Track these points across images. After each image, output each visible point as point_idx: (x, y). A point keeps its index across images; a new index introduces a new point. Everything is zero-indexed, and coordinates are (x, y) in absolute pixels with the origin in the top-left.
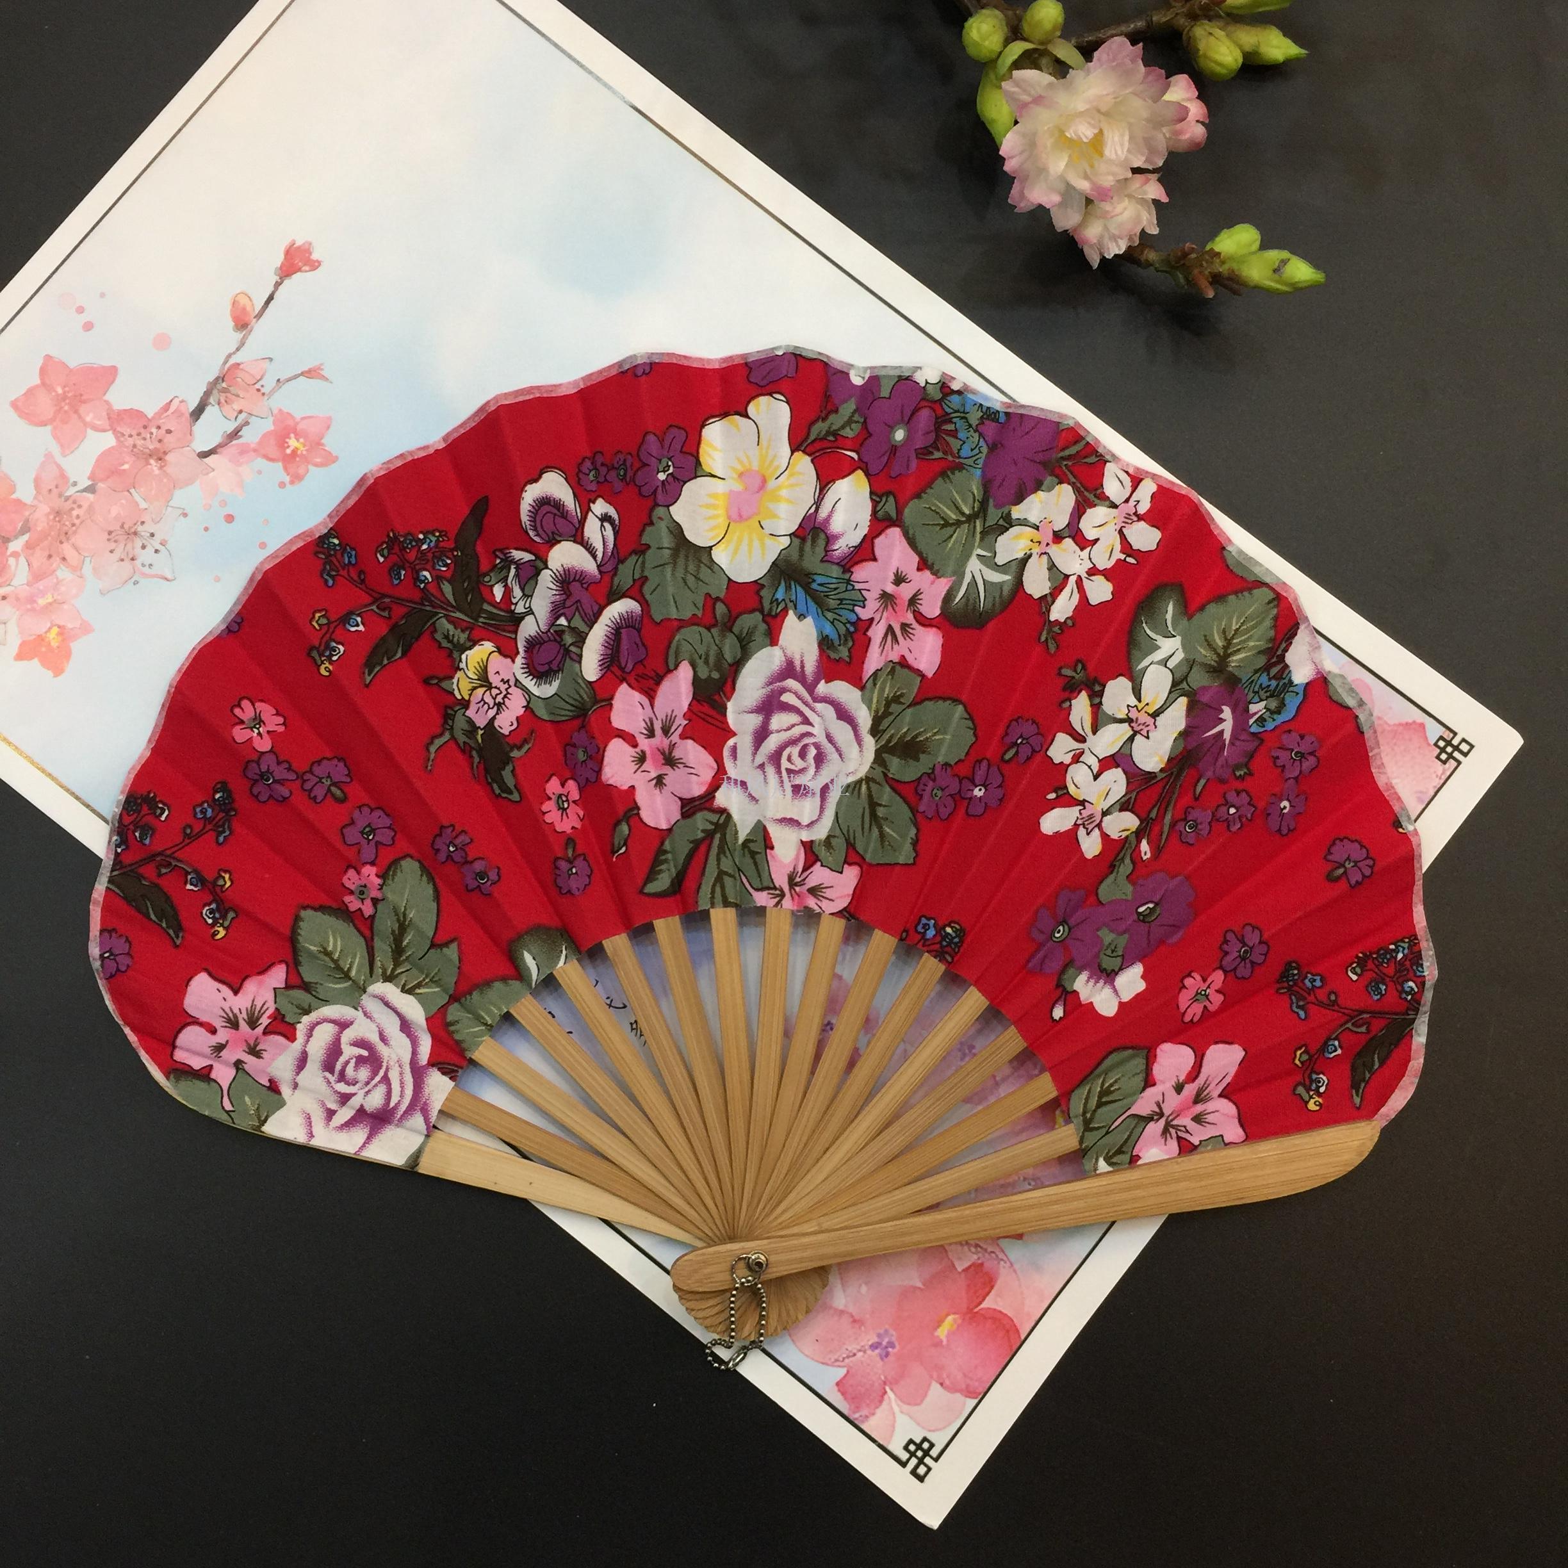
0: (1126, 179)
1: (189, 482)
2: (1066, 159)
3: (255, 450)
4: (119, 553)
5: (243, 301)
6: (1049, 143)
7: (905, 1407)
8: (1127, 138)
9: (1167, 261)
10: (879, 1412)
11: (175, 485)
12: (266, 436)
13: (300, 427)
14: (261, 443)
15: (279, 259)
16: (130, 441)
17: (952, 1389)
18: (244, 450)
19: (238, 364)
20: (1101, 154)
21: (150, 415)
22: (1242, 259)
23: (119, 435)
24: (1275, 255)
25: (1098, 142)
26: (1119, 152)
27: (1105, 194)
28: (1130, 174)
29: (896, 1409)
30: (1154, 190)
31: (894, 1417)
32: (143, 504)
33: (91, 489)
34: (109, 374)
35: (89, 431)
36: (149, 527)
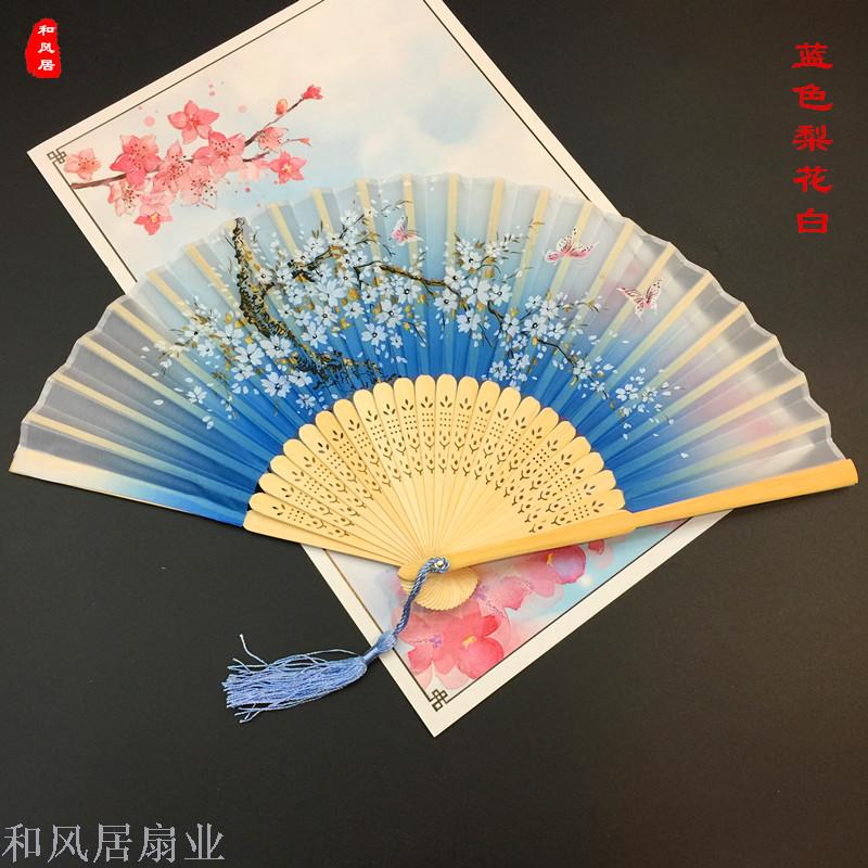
1: (236, 170)
3: (268, 165)
4: (194, 191)
5: (283, 102)
10: (425, 672)
11: (229, 170)
12: (276, 160)
13: (292, 161)
14: (273, 162)
15: (304, 90)
16: (215, 146)
17: (464, 672)
18: (264, 164)
19: (271, 128)
21: (227, 137)
23: (211, 142)
29: (434, 673)
31: (432, 677)
32: (212, 174)
33: (191, 161)
34: (215, 116)
35: (199, 137)
36: (211, 184)
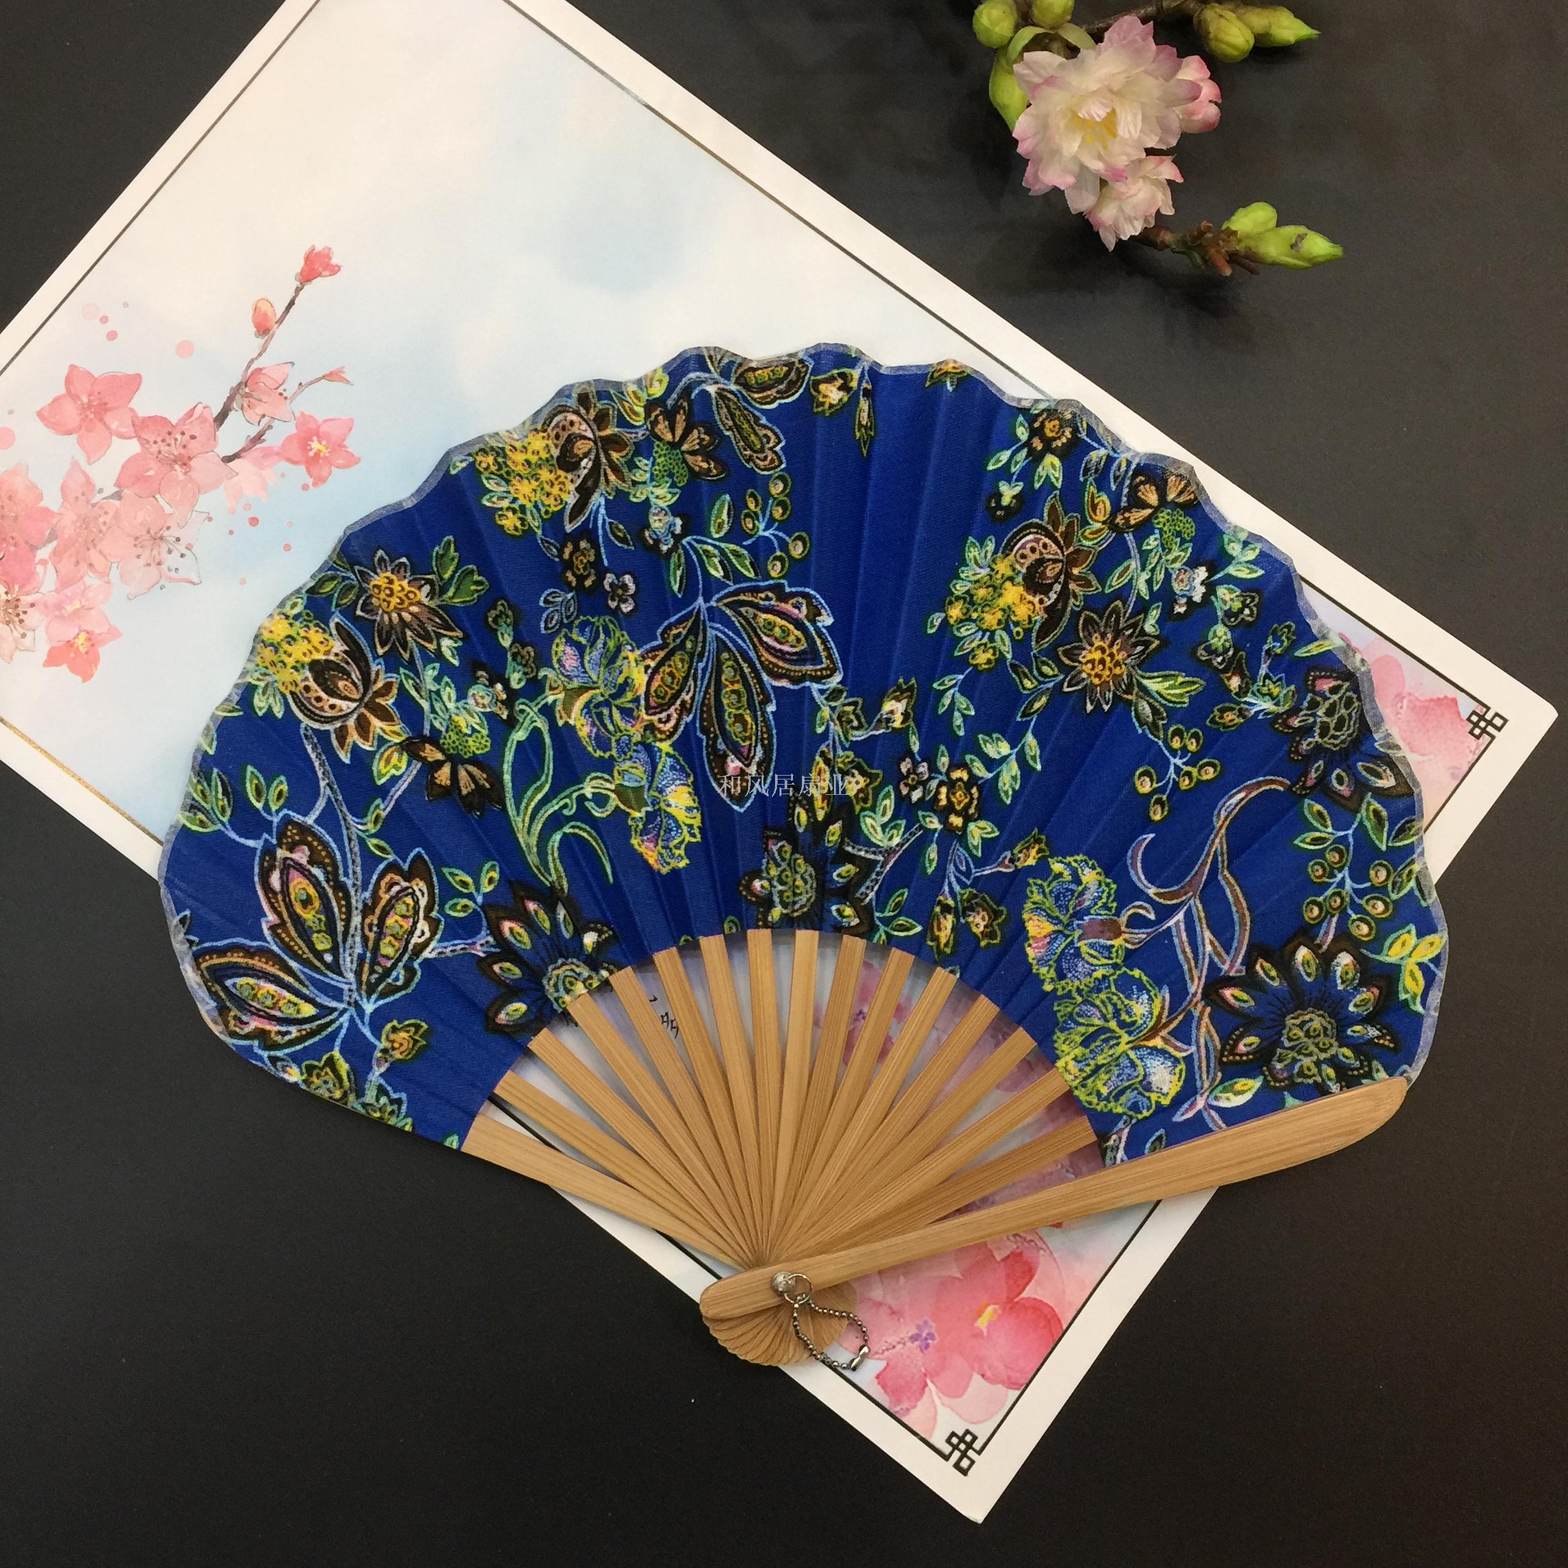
0: (1140, 161)
1: (214, 486)
2: (1079, 140)
3: (277, 454)
4: (145, 558)
5: (264, 307)
6: (1062, 124)
7: (946, 1400)
8: (1140, 117)
9: (1184, 243)
10: (920, 1404)
11: (200, 490)
12: (290, 438)
13: (324, 428)
14: (283, 446)
15: (299, 264)
16: (154, 449)
17: (993, 1381)
18: (268, 454)
19: (259, 370)
20: (1115, 135)
21: (174, 422)
22: (1259, 237)
23: (144, 442)
24: (1291, 231)
25: (1110, 122)
26: (1133, 132)
27: (1119, 175)
28: (1144, 154)
29: (937, 1401)
30: (1168, 171)
31: (935, 1407)
32: (168, 510)
33: (118, 496)
34: (133, 382)
35: (114, 438)
36: (175, 532)
